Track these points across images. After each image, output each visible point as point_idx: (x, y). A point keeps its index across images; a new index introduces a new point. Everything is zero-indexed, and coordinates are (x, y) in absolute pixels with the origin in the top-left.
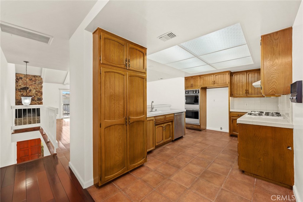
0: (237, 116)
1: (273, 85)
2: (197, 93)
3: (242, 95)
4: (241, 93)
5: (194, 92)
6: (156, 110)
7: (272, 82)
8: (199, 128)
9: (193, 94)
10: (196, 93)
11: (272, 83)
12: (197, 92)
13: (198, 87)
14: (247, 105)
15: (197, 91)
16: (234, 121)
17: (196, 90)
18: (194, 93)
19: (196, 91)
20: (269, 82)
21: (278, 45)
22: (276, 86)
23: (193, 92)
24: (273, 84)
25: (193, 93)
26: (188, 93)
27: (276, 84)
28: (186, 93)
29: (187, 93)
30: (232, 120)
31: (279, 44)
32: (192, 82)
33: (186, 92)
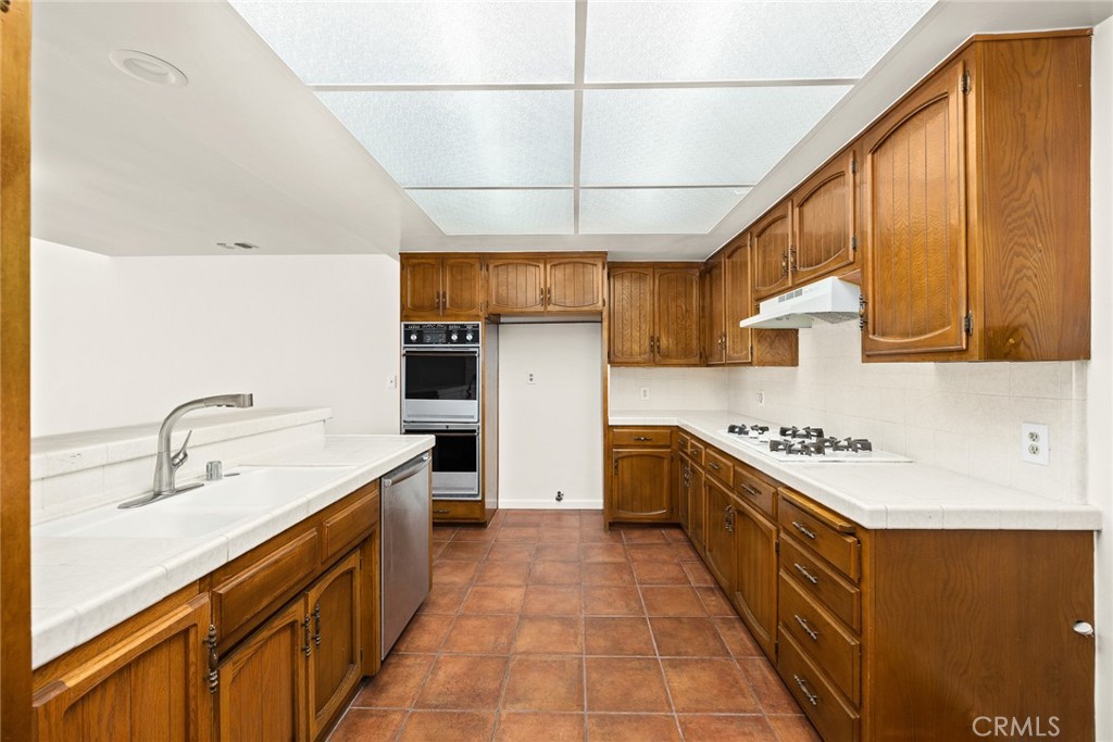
0: (632, 442)
1: (1023, 311)
2: (466, 341)
3: (639, 359)
4: (636, 348)
5: (454, 337)
6: (212, 471)
7: (1017, 295)
8: (477, 514)
9: (448, 347)
10: (462, 339)
11: (1018, 300)
12: (469, 337)
13: (474, 312)
14: (645, 396)
15: (465, 333)
16: (620, 462)
17: (462, 326)
18: (452, 342)
19: (462, 332)
20: (1005, 292)
21: (1039, 101)
22: (1032, 316)
23: (449, 333)
24: (1020, 305)
25: (449, 340)
26: (420, 340)
27: (1032, 305)
28: (408, 340)
29: (414, 337)
30: (616, 461)
31: (1044, 102)
32: (445, 284)
33: (407, 334)
